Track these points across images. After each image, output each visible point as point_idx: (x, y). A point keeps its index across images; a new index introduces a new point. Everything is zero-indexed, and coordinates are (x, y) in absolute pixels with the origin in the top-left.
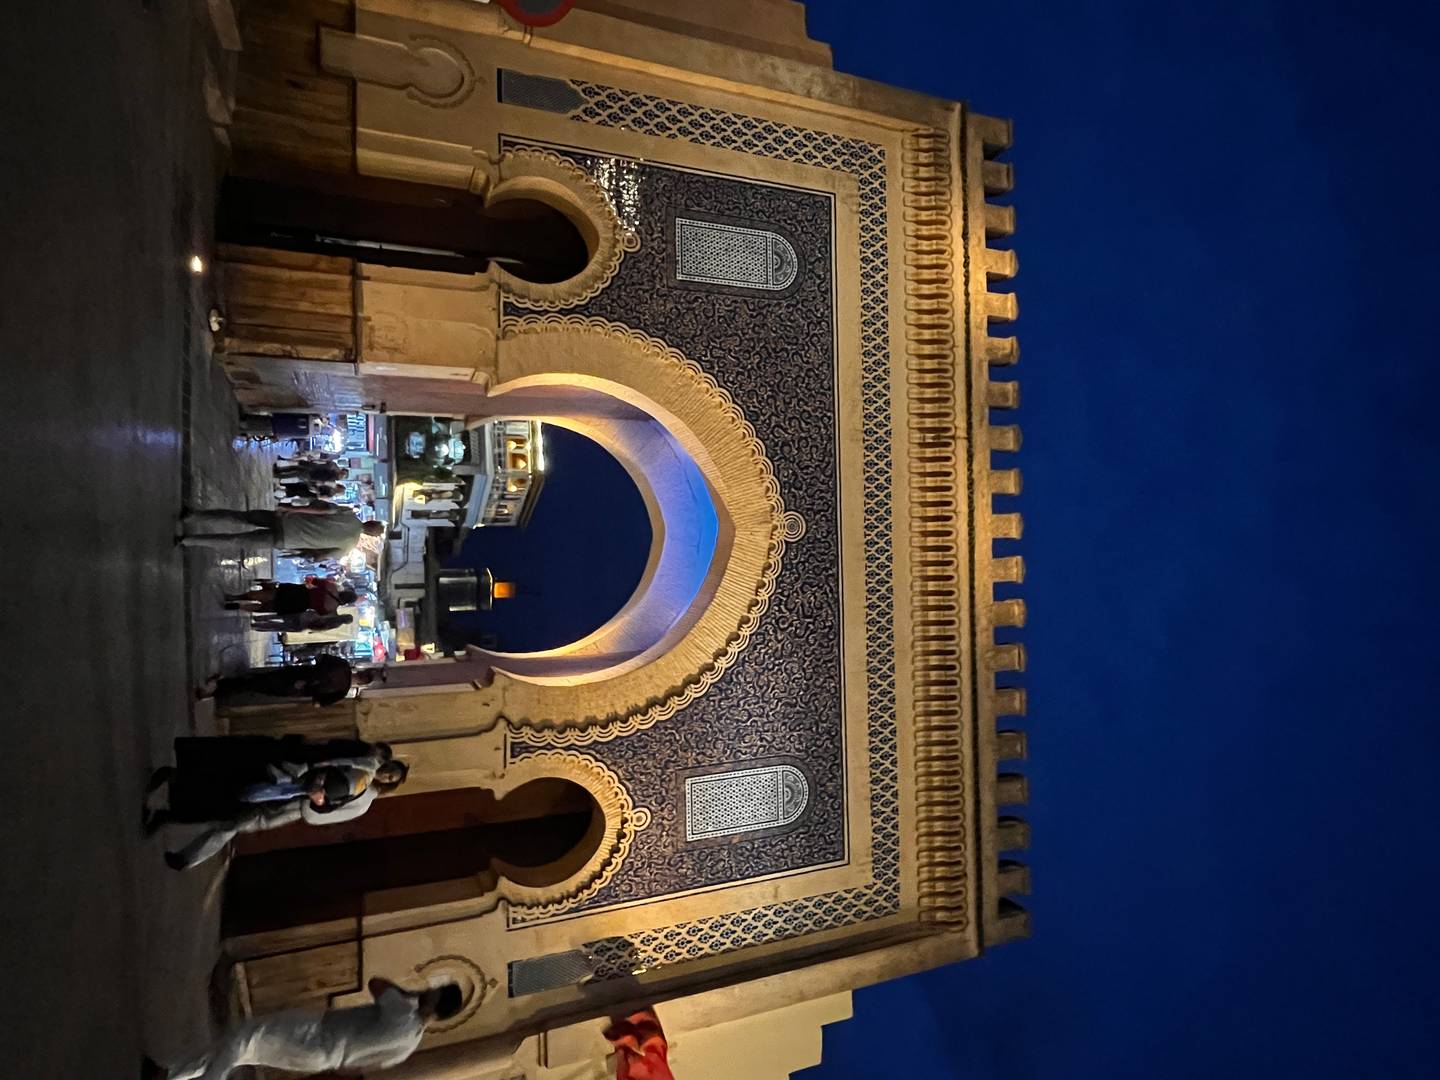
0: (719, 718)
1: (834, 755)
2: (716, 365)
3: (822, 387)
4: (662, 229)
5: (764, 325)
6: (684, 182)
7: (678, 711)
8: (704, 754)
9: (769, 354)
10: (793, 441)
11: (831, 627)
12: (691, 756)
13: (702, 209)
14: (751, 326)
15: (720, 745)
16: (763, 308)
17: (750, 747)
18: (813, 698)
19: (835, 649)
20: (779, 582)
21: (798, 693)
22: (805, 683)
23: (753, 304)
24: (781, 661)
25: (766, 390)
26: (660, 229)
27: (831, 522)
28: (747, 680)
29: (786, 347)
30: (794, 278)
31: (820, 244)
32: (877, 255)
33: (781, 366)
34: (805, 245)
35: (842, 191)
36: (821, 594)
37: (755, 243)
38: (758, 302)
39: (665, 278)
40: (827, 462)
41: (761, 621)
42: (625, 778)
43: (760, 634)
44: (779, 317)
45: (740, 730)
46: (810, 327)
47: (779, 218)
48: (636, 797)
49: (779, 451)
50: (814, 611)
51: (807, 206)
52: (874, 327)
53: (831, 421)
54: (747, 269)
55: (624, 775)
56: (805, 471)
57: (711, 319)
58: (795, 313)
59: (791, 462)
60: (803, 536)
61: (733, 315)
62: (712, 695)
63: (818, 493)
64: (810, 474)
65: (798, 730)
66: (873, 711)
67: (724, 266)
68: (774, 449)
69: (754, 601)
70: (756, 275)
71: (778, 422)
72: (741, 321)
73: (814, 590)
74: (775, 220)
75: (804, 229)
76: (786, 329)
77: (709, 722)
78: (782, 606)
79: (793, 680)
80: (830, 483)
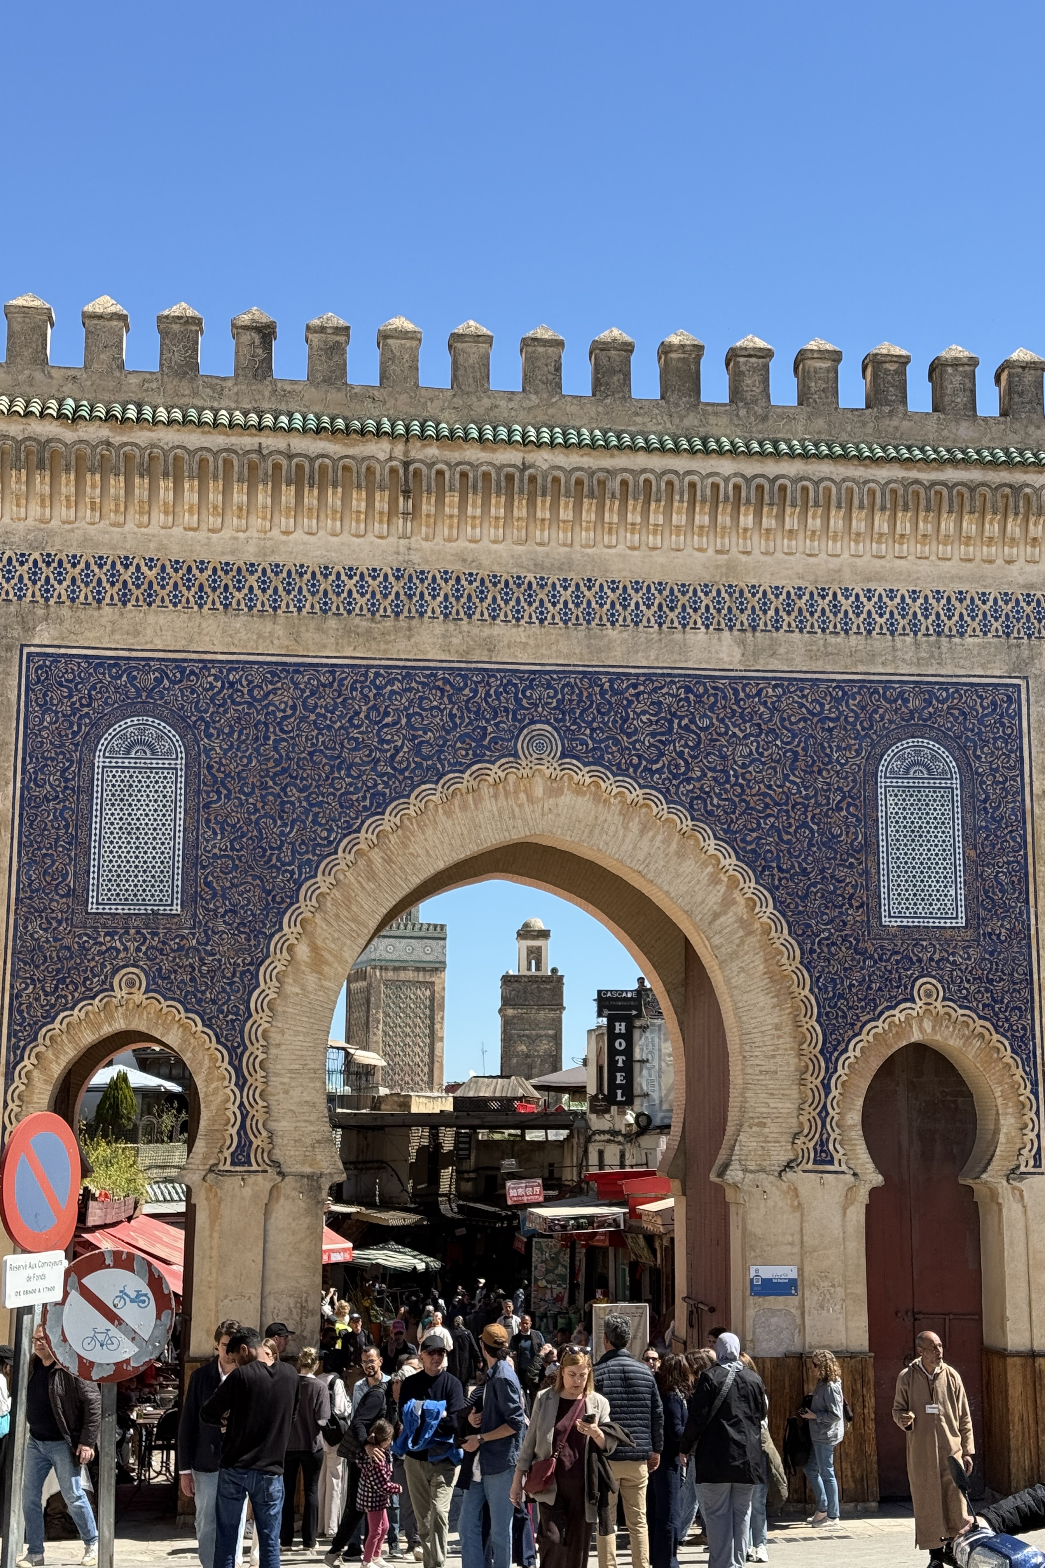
0: (804, 872)
1: (872, 694)
2: (306, 857)
3: (331, 684)
4: (106, 934)
5: (240, 778)
6: (30, 898)
7: (790, 934)
8: (852, 896)
9: (284, 771)
10: (415, 737)
11: (688, 690)
12: (853, 916)
13: (71, 869)
14: (243, 798)
15: (841, 873)
16: (214, 776)
17: (848, 827)
18: (787, 723)
19: (719, 684)
20: (620, 771)
21: (779, 749)
22: (767, 735)
23: (208, 793)
24: (732, 773)
25: (337, 778)
26: (108, 938)
27: (534, 679)
28: (755, 826)
29: (271, 742)
30: (163, 724)
31: (104, 674)
32: (113, 575)
33: (303, 752)
34: (109, 700)
35: (16, 632)
36: (639, 702)
37: (114, 786)
38: (205, 784)
39: (181, 932)
40: (444, 684)
41: (675, 802)
42: (874, 1010)
43: (691, 805)
44: (226, 751)
45: (824, 839)
46: (238, 700)
47: (72, 743)
48: (901, 997)
49: (430, 762)
50: (663, 715)
51: (45, 695)
52: (231, 589)
53: (382, 671)
54: (156, 801)
55: (868, 1013)
56: (458, 721)
57: (237, 862)
58: (217, 725)
59: (444, 744)
60: (555, 728)
61: (228, 825)
62: (773, 880)
63: (490, 700)
64: (462, 713)
65: (832, 751)
66: (812, 626)
67: (155, 839)
68: (428, 770)
69: (644, 810)
70: (165, 787)
71: (385, 762)
72: (237, 812)
73: (631, 714)
74: (76, 750)
75: (84, 702)
76: (244, 742)
77: (809, 887)
78: (655, 767)
79: (761, 754)
80: (475, 678)
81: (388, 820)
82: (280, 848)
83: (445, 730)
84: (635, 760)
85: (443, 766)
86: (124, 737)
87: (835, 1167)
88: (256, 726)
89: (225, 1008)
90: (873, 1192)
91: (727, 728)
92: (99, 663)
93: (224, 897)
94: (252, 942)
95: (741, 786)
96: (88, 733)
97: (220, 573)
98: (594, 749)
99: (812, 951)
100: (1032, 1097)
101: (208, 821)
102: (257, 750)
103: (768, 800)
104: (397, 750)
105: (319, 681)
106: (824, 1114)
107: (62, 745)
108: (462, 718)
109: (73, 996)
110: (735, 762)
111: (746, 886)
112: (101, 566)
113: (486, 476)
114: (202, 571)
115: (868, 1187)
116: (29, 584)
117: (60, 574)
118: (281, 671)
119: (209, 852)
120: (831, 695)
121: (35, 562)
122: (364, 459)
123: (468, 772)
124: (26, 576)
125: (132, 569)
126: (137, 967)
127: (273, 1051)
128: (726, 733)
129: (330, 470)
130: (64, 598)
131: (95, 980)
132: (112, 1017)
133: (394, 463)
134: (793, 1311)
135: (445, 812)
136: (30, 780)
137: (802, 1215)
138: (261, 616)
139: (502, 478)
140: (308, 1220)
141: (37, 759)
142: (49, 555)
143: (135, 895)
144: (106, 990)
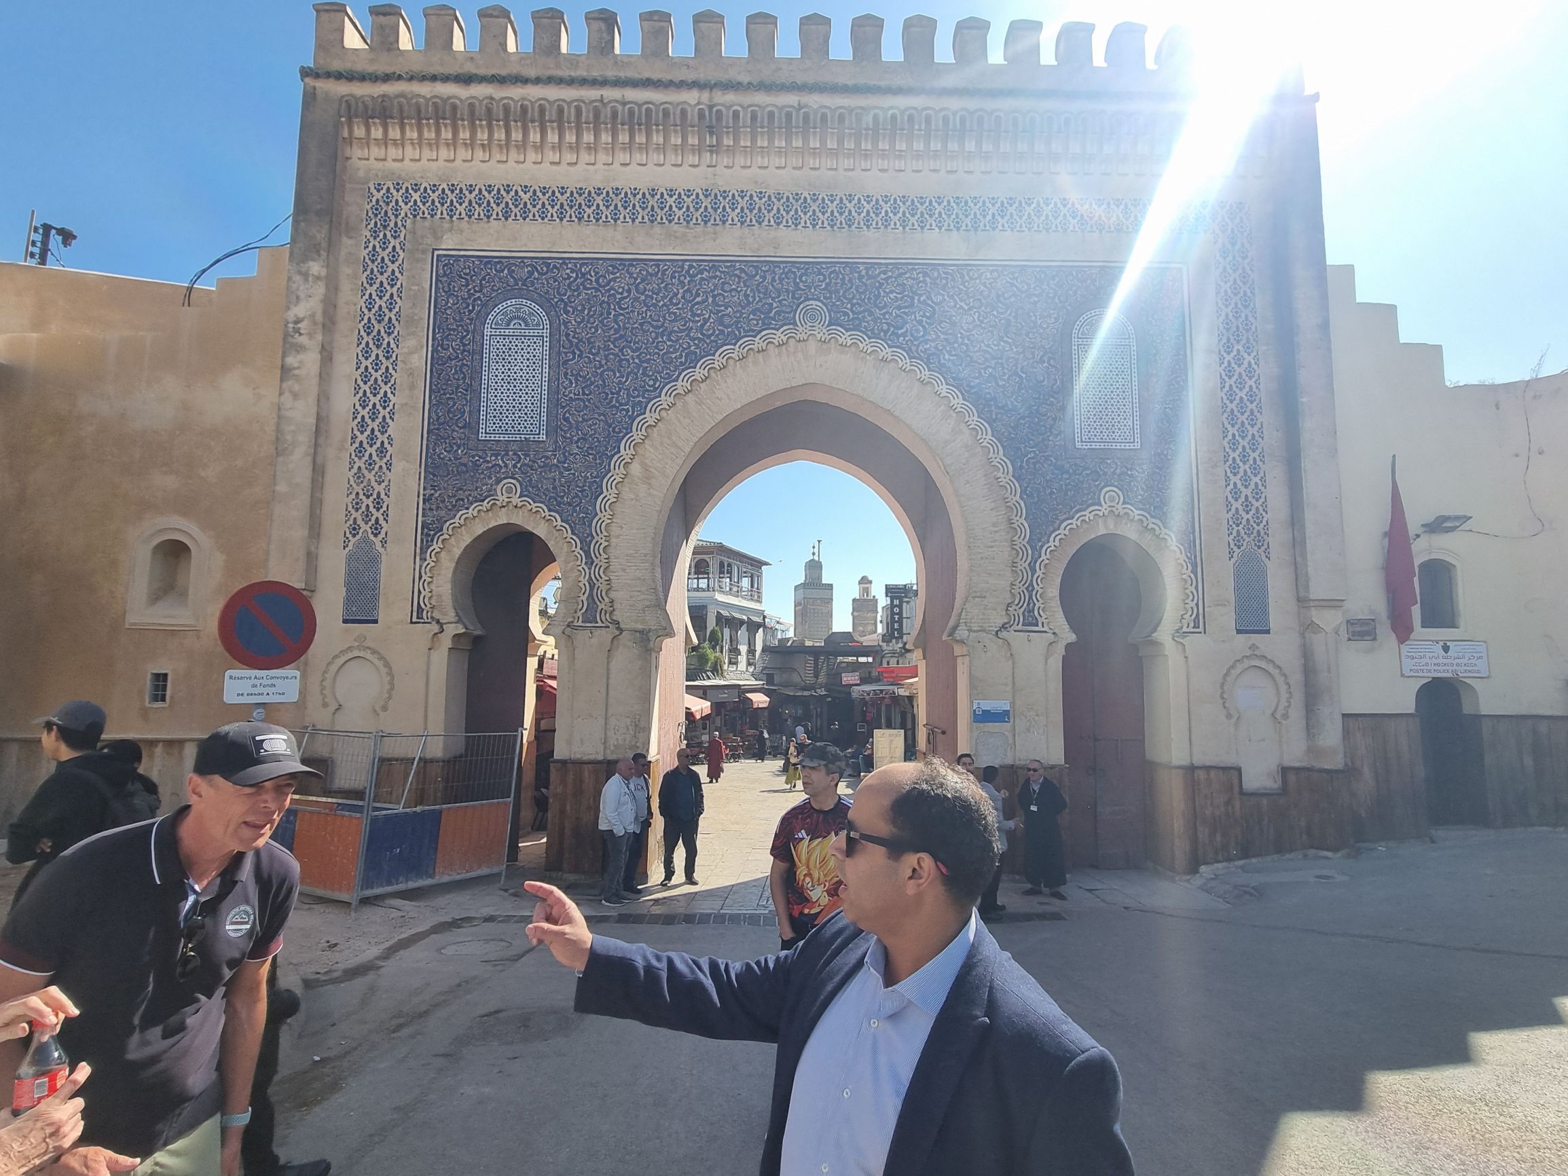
0: (1015, 408)
1: (1067, 276)
3: (656, 274)
4: (492, 455)
5: (589, 343)
6: (438, 429)
7: (1004, 455)
8: (1052, 426)
9: (621, 337)
10: (718, 311)
11: (925, 275)
12: (1053, 441)
13: (467, 409)
14: (592, 357)
15: (1043, 409)
16: (571, 342)
17: (1049, 375)
18: (1001, 298)
19: (949, 270)
20: (873, 334)
21: (996, 317)
22: (986, 308)
23: (566, 353)
24: (959, 335)
25: (661, 342)
26: (493, 458)
27: (808, 269)
28: (977, 375)
29: (612, 316)
30: (533, 304)
31: (491, 269)
32: (498, 198)
33: (635, 323)
34: (495, 288)
35: (429, 240)
36: (888, 284)
37: (498, 349)
38: (564, 347)
39: (546, 454)
40: (741, 273)
41: (915, 358)
42: (1069, 512)
43: (928, 359)
44: (579, 323)
45: (1031, 384)
46: (588, 286)
47: (468, 319)
48: (1090, 501)
49: (730, 330)
50: (906, 293)
51: (449, 284)
52: (583, 207)
53: (694, 264)
54: (528, 359)
55: (1065, 514)
56: (751, 299)
57: (587, 403)
58: (573, 304)
59: (740, 317)
60: (824, 304)
61: (581, 377)
62: (991, 415)
63: (775, 284)
64: (754, 294)
65: (1036, 319)
66: (1021, 227)
67: (527, 387)
68: (728, 336)
69: (892, 364)
70: (535, 350)
71: (696, 329)
72: (587, 367)
73: (882, 293)
74: (471, 324)
75: (477, 289)
76: (592, 316)
77: (1019, 419)
78: (900, 332)
79: (982, 322)
80: (763, 268)
81: (699, 373)
82: (618, 393)
83: (741, 306)
84: (885, 327)
85: (740, 333)
86: (505, 314)
87: (1039, 628)
88: (601, 305)
89: (578, 508)
90: (1068, 647)
91: (956, 303)
92: (487, 261)
93: (578, 430)
94: (598, 461)
95: (967, 345)
96: (480, 311)
97: (575, 195)
98: (853, 318)
99: (1021, 467)
100: (1192, 576)
101: (566, 374)
102: (601, 322)
103: (987, 356)
104: (706, 321)
105: (647, 271)
106: (1030, 588)
107: (462, 320)
108: (754, 297)
109: (468, 500)
110: (962, 327)
111: (971, 419)
112: (489, 192)
113: (771, 114)
114: (562, 194)
115: (1065, 643)
116: (439, 205)
117: (461, 198)
118: (620, 265)
119: (566, 396)
120: (1036, 277)
121: (443, 190)
122: (678, 104)
123: (759, 337)
124: (437, 200)
125: (512, 193)
126: (514, 478)
127: (614, 540)
128: (955, 306)
129: (654, 113)
130: (463, 215)
131: (484, 488)
132: (498, 516)
133: (701, 107)
134: (1006, 733)
135: (741, 368)
136: (438, 345)
137: (1013, 663)
138: (604, 226)
139: (783, 116)
140: (640, 663)
141: (443, 330)
142: (453, 185)
143: (513, 427)
144: (492, 495)
